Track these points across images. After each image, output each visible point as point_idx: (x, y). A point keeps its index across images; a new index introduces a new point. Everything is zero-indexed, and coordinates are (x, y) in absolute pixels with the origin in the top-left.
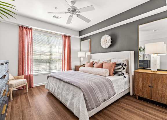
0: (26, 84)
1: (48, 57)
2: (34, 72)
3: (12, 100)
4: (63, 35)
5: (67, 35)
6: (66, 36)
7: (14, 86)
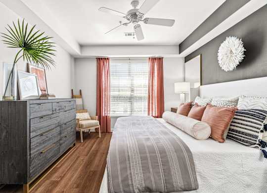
0: (98, 127)
1: (128, 94)
2: (111, 113)
3: (82, 141)
4: (150, 58)
5: (157, 56)
6: (153, 59)
7: (85, 127)
